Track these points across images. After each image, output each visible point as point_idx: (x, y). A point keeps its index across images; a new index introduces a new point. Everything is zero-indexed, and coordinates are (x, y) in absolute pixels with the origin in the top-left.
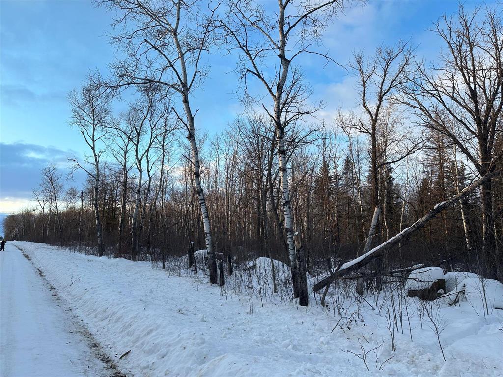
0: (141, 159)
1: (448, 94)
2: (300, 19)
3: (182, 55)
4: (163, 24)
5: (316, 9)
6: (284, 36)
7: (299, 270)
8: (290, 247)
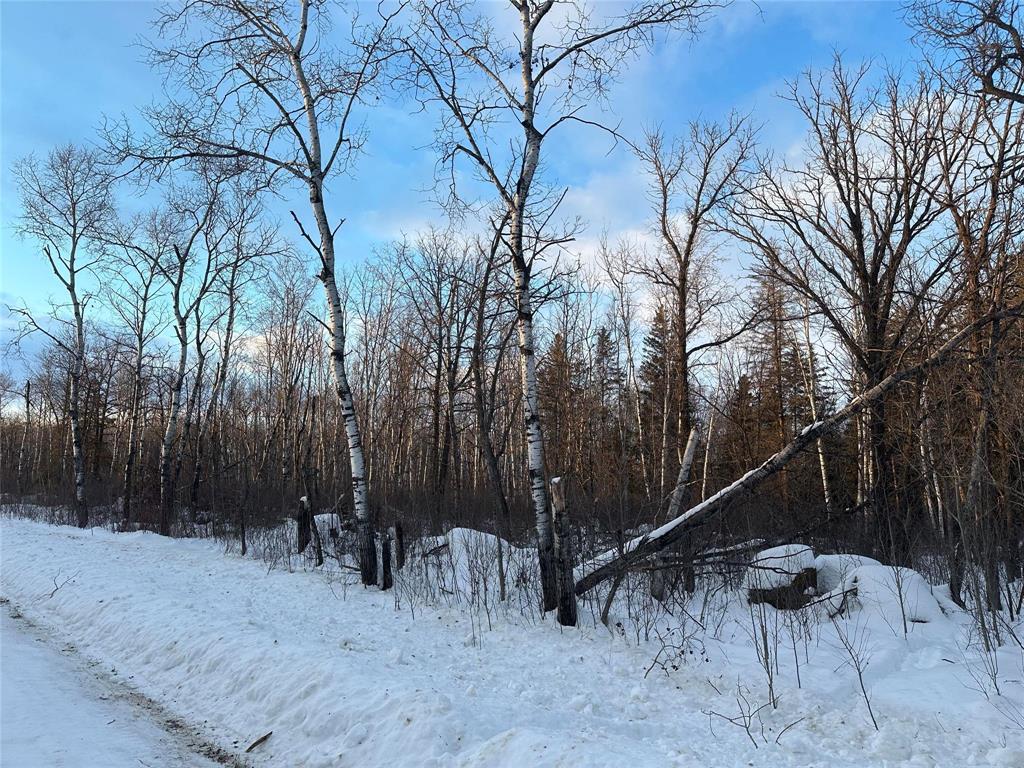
0: (186, 317)
1: (808, 218)
2: (565, 55)
3: (311, 102)
4: (268, 32)
5: (597, 37)
6: (532, 84)
7: (560, 554)
8: (539, 508)
